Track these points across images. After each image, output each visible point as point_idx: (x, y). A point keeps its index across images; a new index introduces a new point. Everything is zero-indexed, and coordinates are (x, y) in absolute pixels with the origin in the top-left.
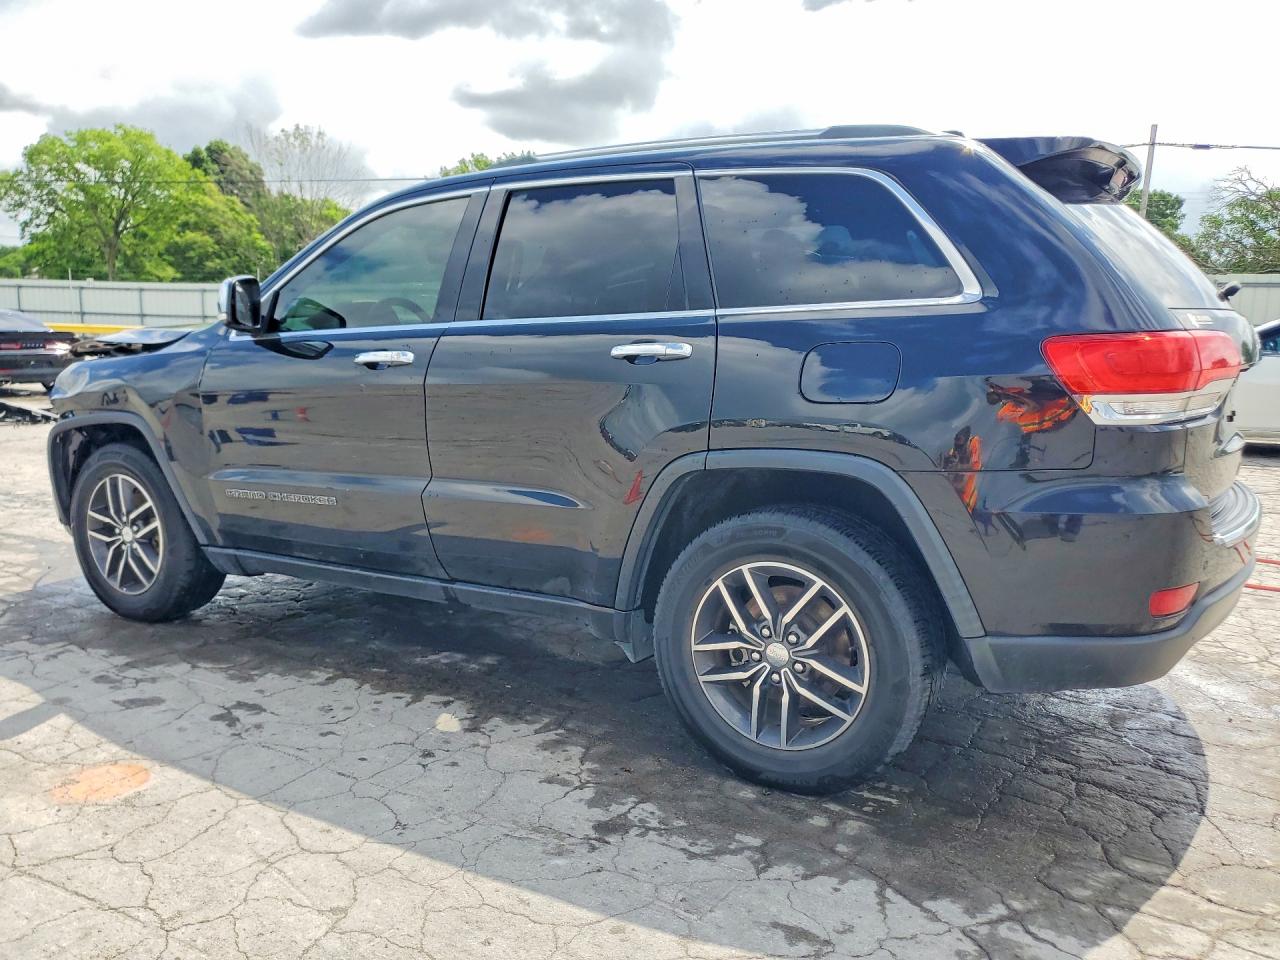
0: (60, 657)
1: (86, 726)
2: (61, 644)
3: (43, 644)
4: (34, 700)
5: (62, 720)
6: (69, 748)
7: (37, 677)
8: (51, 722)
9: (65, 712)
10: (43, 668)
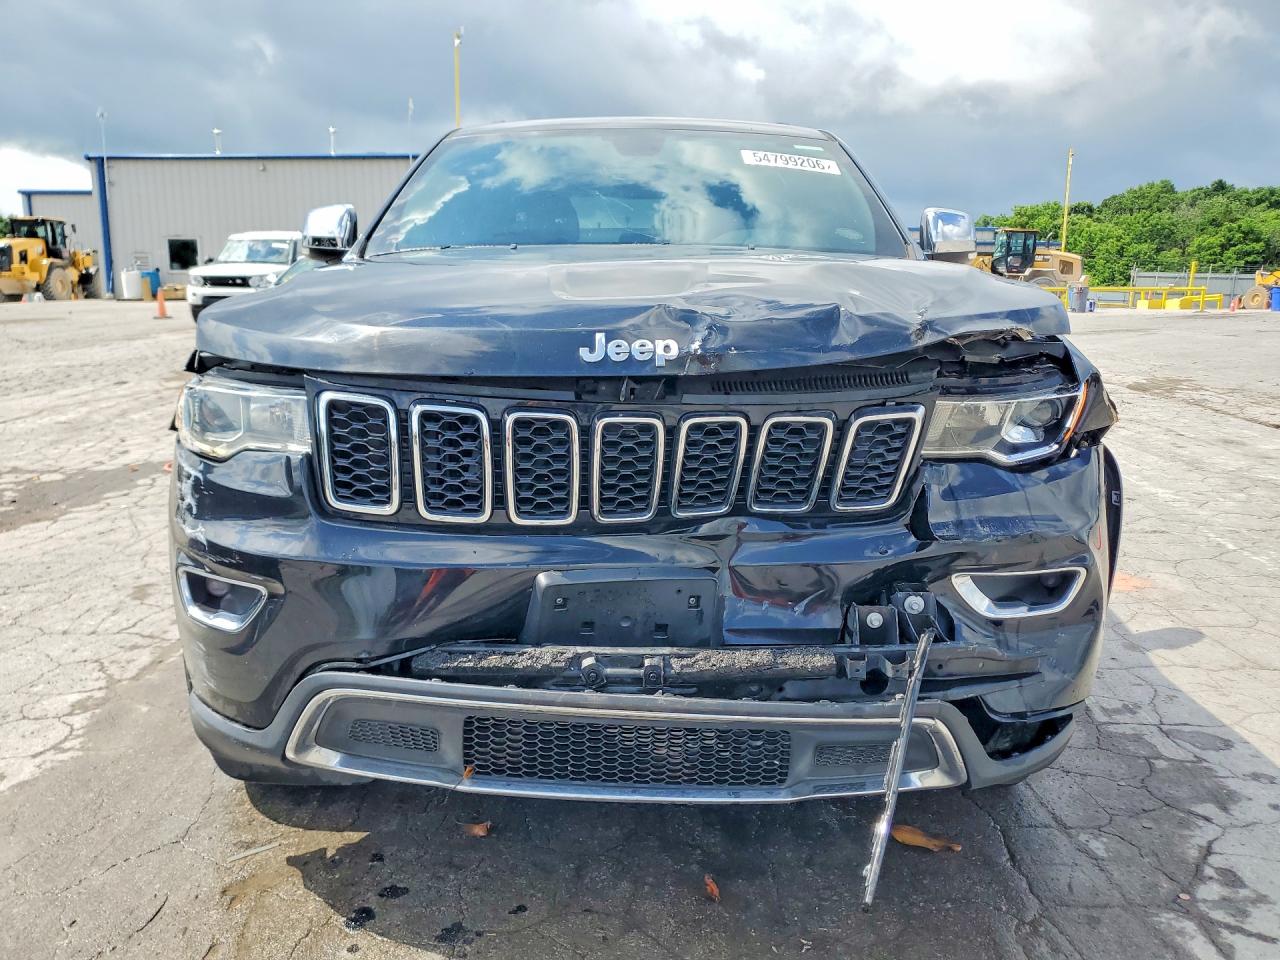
0: (1119, 705)
1: (1117, 619)
2: (1111, 728)
3: (1138, 738)
4: (1159, 657)
5: (1135, 628)
6: (1134, 607)
7: (1151, 685)
8: (1145, 630)
9: (1130, 635)
10: (1141, 695)
